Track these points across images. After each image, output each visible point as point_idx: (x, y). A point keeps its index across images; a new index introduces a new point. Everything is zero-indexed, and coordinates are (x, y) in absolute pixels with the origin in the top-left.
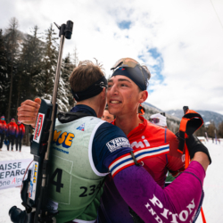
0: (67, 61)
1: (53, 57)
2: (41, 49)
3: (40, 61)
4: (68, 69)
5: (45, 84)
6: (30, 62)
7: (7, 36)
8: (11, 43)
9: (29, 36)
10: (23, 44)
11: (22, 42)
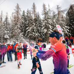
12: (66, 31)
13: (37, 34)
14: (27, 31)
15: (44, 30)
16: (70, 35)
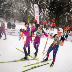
12: (46, 14)
13: (15, 11)
14: (3, 4)
15: (25, 8)
16: (49, 19)
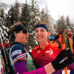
0: (42, 13)
1: (36, 12)
2: (29, 9)
3: (29, 15)
4: (43, 16)
5: (33, 26)
6: (25, 17)
7: (15, 6)
8: (16, 9)
9: (24, 4)
10: (22, 9)
11: (21, 8)
